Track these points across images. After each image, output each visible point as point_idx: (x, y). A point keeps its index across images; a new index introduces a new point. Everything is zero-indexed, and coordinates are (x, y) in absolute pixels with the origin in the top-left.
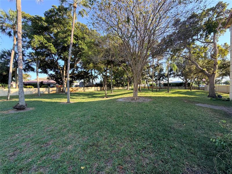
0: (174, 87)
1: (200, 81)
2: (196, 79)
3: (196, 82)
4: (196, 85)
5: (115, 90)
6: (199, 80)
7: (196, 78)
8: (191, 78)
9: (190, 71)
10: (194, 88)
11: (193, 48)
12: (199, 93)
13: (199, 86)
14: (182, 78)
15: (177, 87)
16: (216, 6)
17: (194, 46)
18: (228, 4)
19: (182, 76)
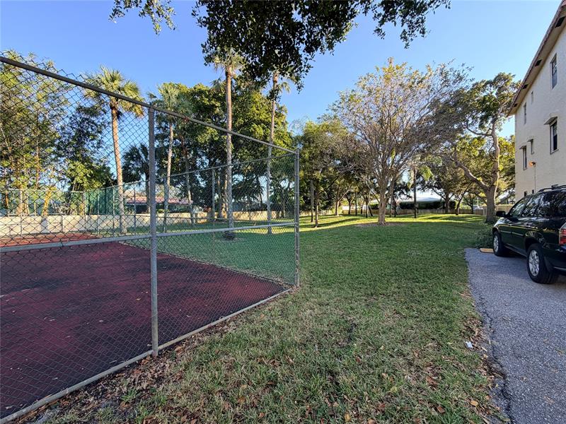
0: (423, 211)
1: (473, 198)
2: (467, 193)
3: (466, 199)
4: (466, 207)
5: (302, 217)
6: (472, 195)
7: (465, 191)
8: (457, 191)
9: (456, 180)
10: (463, 211)
11: (461, 139)
12: (472, 219)
13: (472, 207)
14: (439, 191)
15: (428, 211)
16: (495, 79)
17: (462, 136)
18: (514, 75)
19: (439, 188)
